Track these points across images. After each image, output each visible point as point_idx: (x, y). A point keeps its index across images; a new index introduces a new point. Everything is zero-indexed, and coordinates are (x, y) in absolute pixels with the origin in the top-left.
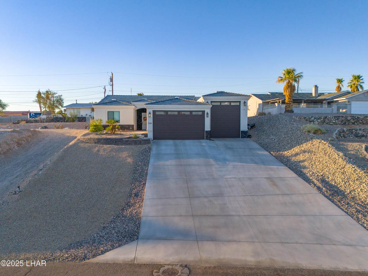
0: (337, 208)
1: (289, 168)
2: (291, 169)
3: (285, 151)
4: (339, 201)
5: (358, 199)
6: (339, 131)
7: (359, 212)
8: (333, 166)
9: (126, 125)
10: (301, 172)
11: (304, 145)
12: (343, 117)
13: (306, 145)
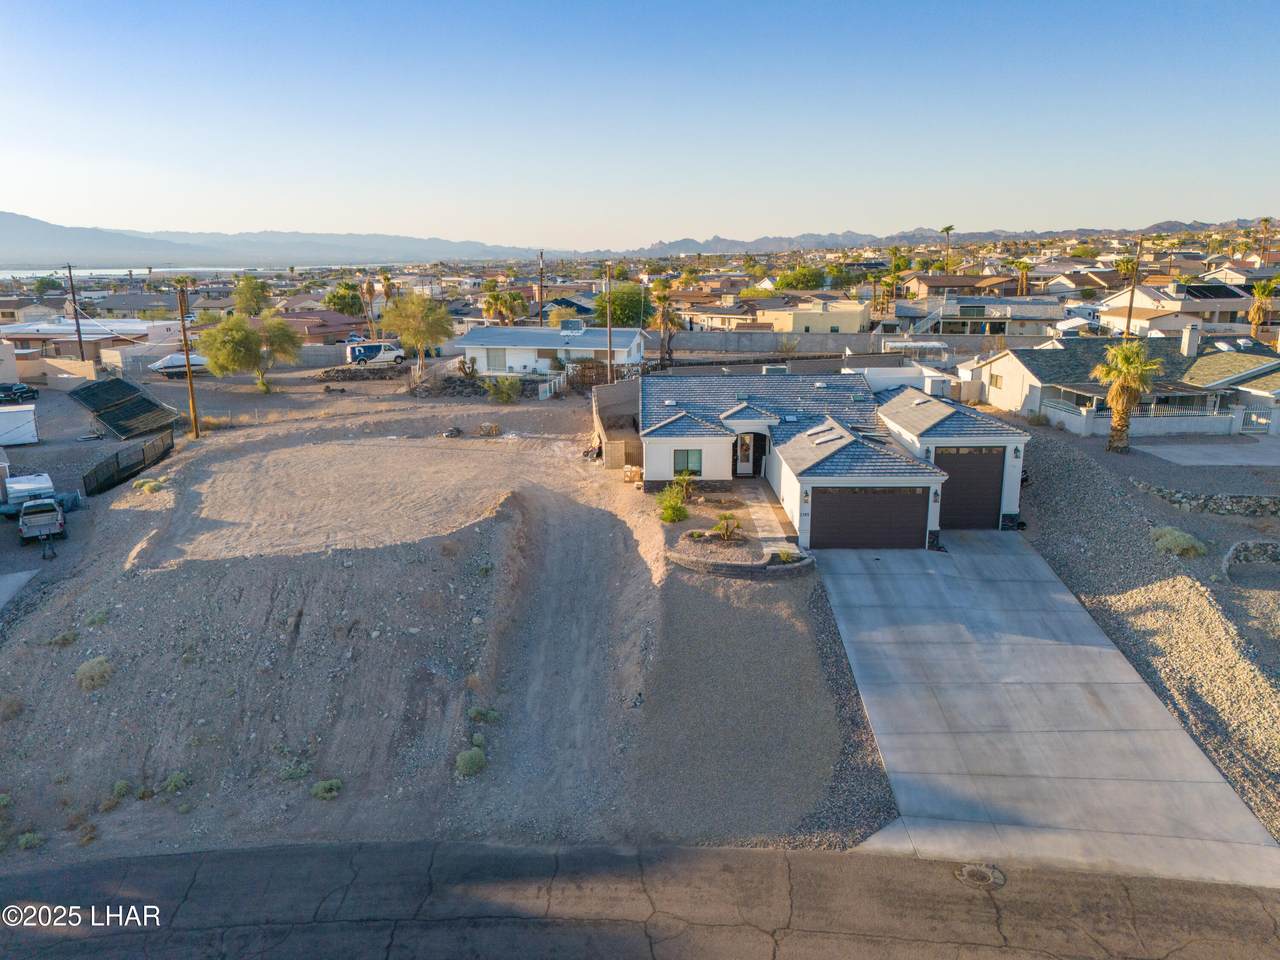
0: (1210, 764)
1: (1123, 652)
2: (1127, 657)
3: (1113, 593)
4: (1215, 750)
5: (1250, 745)
6: (1236, 549)
7: (1247, 776)
8: (1214, 659)
9: (716, 481)
10: (1149, 665)
11: (1156, 586)
12: (1250, 498)
13: (1161, 588)
